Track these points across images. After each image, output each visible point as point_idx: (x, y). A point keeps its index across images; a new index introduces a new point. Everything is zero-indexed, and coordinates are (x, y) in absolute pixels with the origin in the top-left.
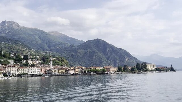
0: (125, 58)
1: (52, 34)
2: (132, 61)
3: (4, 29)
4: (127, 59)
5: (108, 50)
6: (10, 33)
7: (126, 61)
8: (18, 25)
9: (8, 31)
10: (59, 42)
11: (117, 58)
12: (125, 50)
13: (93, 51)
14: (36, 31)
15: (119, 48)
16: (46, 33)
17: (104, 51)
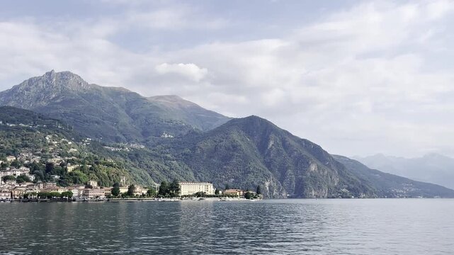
0: (309, 165)
1: (162, 101)
2: (326, 172)
3: (47, 90)
4: (313, 168)
5: (271, 143)
6: (58, 101)
7: (312, 172)
8: (80, 81)
9: (54, 96)
10: (171, 121)
11: (290, 162)
12: (315, 145)
13: (234, 147)
14: (122, 96)
15: (303, 140)
16: (145, 99)
17: (262, 147)
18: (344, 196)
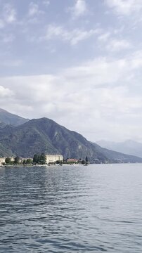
2: (86, 149)
4: (80, 147)
5: (56, 133)
11: (67, 144)
13: (35, 135)
17: (51, 135)
18: (97, 162)
